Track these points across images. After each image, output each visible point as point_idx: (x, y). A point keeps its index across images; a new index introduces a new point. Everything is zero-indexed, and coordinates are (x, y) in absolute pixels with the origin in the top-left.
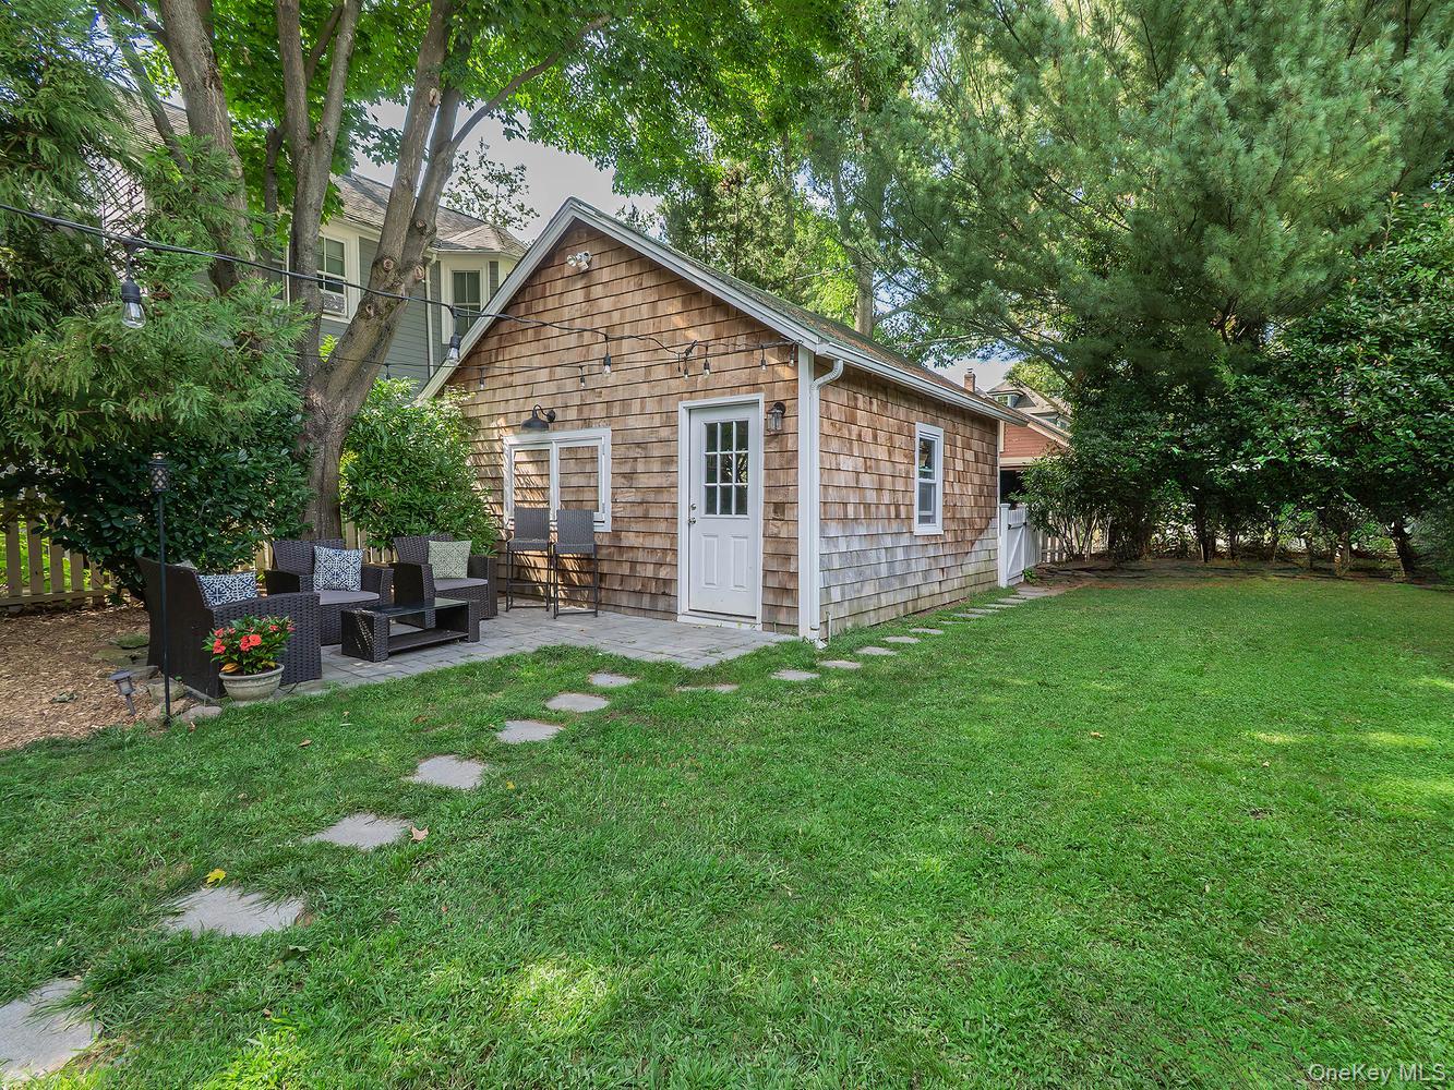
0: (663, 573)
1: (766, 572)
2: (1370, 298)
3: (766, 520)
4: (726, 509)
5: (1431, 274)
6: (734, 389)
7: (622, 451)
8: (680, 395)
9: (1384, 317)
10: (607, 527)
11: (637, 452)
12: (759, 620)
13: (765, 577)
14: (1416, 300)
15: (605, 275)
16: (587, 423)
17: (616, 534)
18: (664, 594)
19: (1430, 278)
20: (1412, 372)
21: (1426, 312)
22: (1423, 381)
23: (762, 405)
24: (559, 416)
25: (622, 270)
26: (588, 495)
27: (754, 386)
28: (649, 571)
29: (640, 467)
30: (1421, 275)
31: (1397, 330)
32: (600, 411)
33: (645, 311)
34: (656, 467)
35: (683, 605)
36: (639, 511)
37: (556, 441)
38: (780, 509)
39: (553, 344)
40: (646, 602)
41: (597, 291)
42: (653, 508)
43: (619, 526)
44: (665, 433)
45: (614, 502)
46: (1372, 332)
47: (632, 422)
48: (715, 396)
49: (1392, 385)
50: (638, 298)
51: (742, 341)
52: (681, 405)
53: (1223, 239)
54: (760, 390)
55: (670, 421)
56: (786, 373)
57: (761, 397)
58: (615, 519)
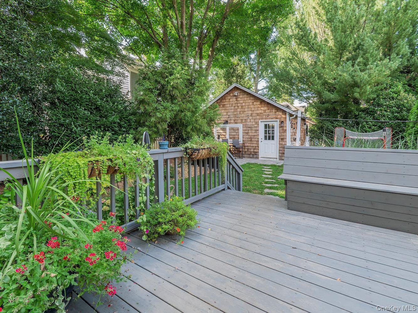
0: (255, 151)
1: (279, 150)
2: (384, 99)
3: (279, 141)
4: (269, 139)
5: (396, 95)
6: (272, 118)
7: (245, 129)
8: (259, 119)
9: (387, 103)
10: (241, 142)
11: (249, 129)
12: (278, 158)
13: (279, 151)
14: (393, 100)
15: (241, 96)
16: (236, 123)
17: (243, 144)
18: (256, 154)
19: (396, 96)
20: (393, 113)
21: (395, 102)
22: (395, 115)
23: (278, 121)
24: (229, 121)
25: (245, 96)
26: (236, 136)
27: (277, 118)
28: (252, 150)
29: (250, 132)
30: (394, 95)
31: (390, 105)
32: (239, 121)
33: (251, 104)
34: (254, 132)
35: (260, 157)
36: (250, 139)
37: (228, 127)
38: (282, 139)
39: (227, 108)
40: (251, 156)
41: (239, 99)
42: (253, 139)
43: (244, 142)
44: (256, 125)
45: (243, 138)
46: (385, 105)
47: (247, 123)
48: (267, 119)
49: (389, 115)
50: (249, 101)
51: (274, 111)
52: (260, 121)
53: (358, 90)
54: (278, 119)
55: (257, 123)
56: (284, 116)
57: (278, 120)
58: (243, 141)
